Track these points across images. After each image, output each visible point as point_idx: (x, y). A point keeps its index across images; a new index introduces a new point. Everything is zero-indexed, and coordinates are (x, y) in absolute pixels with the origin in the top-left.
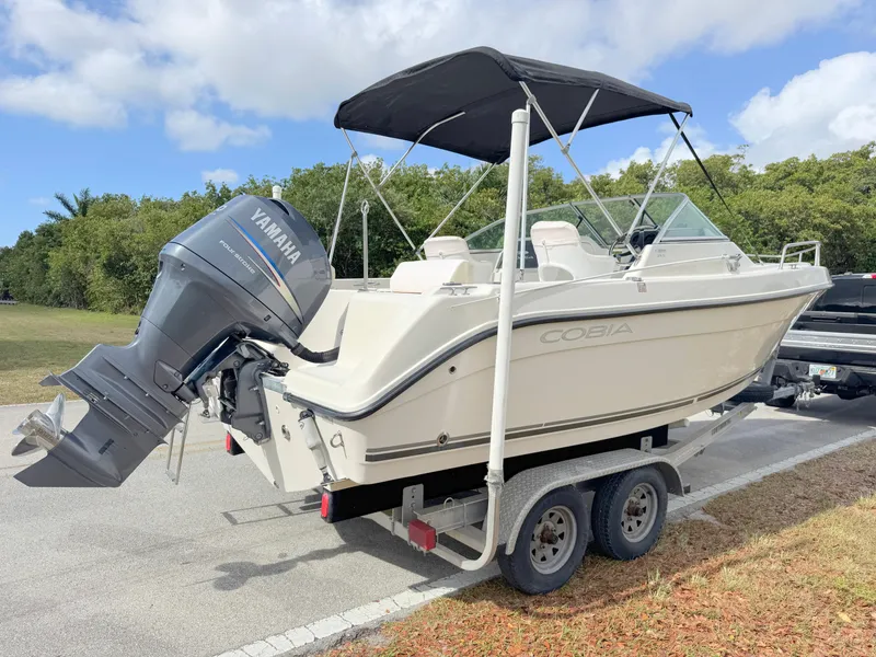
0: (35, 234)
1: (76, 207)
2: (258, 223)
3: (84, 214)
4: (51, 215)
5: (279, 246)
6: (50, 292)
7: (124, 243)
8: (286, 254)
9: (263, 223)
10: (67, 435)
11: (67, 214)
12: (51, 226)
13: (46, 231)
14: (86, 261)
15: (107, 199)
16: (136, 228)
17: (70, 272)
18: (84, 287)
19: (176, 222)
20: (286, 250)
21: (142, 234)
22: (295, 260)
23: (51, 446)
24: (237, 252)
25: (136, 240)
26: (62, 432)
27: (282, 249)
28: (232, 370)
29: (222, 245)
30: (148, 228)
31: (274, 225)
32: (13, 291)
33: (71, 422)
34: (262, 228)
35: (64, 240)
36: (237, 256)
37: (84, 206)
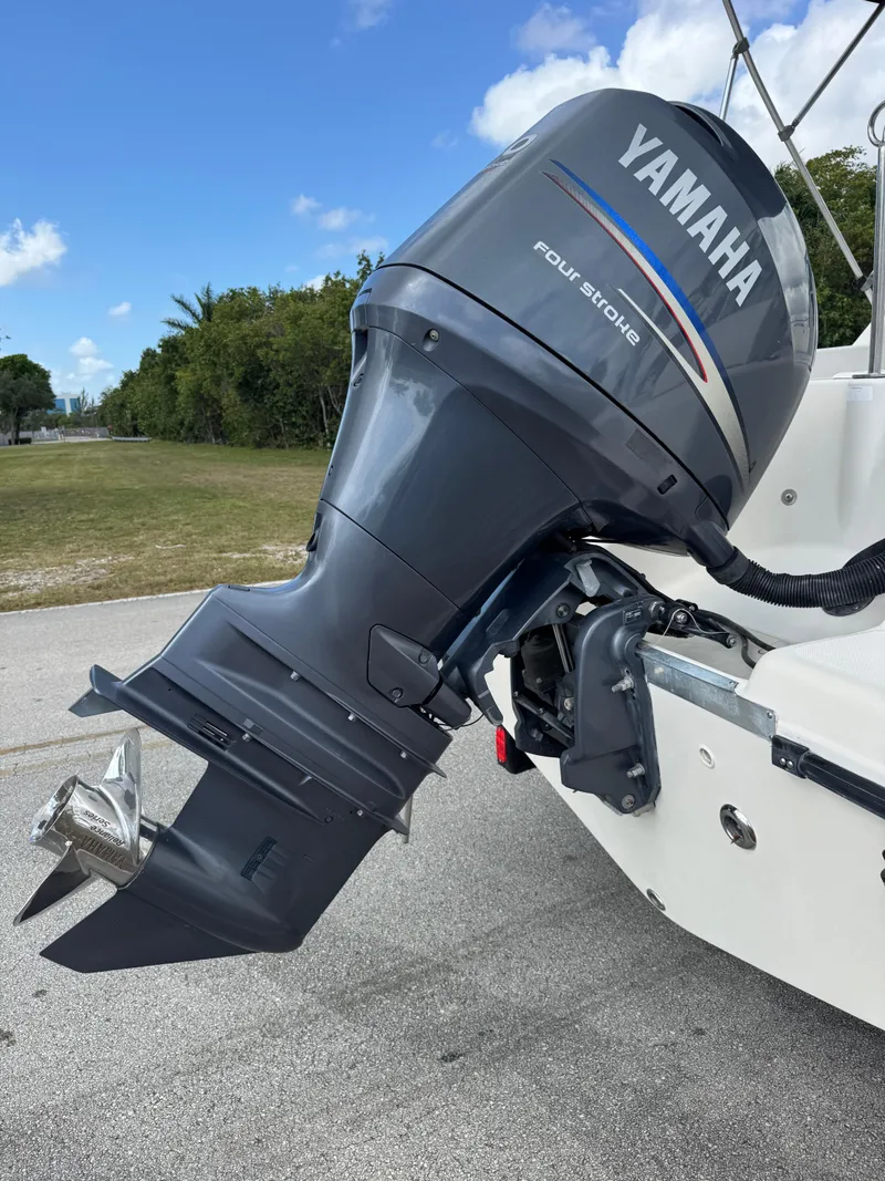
0: (159, 351)
1: (199, 310)
2: (640, 175)
3: (209, 320)
4: (172, 324)
5: (704, 246)
6: (182, 424)
7: (260, 353)
8: (723, 272)
9: (655, 173)
10: (161, 838)
11: (189, 320)
12: (175, 338)
13: (169, 345)
14: (217, 381)
15: (234, 295)
16: (273, 332)
17: (202, 397)
18: (220, 415)
19: (321, 318)
20: (724, 259)
21: (280, 339)
22: (745, 290)
23: (125, 876)
24: (586, 277)
25: (275, 347)
26: (143, 831)
27: (714, 258)
28: (549, 628)
29: (541, 254)
30: (288, 328)
31: (688, 178)
32: (142, 425)
33: (166, 806)
34: (654, 189)
35: (190, 355)
36: (587, 289)
37: (208, 309)
